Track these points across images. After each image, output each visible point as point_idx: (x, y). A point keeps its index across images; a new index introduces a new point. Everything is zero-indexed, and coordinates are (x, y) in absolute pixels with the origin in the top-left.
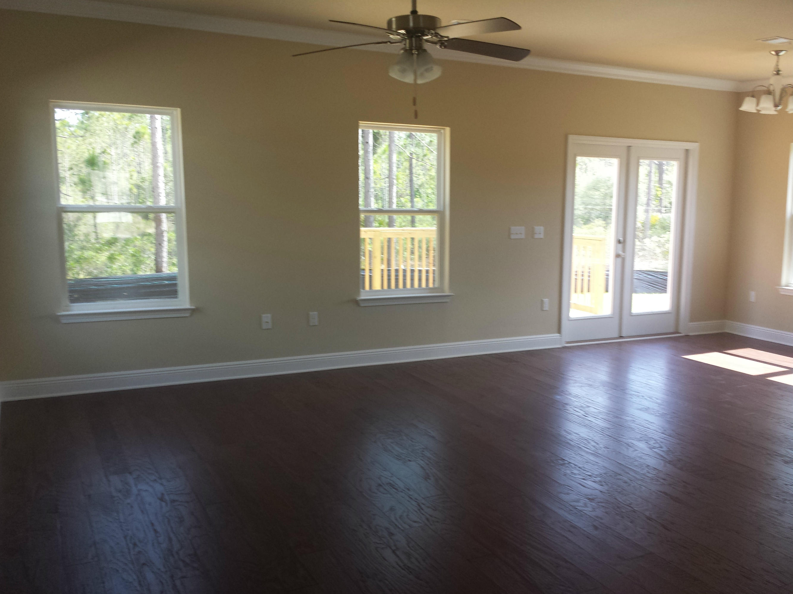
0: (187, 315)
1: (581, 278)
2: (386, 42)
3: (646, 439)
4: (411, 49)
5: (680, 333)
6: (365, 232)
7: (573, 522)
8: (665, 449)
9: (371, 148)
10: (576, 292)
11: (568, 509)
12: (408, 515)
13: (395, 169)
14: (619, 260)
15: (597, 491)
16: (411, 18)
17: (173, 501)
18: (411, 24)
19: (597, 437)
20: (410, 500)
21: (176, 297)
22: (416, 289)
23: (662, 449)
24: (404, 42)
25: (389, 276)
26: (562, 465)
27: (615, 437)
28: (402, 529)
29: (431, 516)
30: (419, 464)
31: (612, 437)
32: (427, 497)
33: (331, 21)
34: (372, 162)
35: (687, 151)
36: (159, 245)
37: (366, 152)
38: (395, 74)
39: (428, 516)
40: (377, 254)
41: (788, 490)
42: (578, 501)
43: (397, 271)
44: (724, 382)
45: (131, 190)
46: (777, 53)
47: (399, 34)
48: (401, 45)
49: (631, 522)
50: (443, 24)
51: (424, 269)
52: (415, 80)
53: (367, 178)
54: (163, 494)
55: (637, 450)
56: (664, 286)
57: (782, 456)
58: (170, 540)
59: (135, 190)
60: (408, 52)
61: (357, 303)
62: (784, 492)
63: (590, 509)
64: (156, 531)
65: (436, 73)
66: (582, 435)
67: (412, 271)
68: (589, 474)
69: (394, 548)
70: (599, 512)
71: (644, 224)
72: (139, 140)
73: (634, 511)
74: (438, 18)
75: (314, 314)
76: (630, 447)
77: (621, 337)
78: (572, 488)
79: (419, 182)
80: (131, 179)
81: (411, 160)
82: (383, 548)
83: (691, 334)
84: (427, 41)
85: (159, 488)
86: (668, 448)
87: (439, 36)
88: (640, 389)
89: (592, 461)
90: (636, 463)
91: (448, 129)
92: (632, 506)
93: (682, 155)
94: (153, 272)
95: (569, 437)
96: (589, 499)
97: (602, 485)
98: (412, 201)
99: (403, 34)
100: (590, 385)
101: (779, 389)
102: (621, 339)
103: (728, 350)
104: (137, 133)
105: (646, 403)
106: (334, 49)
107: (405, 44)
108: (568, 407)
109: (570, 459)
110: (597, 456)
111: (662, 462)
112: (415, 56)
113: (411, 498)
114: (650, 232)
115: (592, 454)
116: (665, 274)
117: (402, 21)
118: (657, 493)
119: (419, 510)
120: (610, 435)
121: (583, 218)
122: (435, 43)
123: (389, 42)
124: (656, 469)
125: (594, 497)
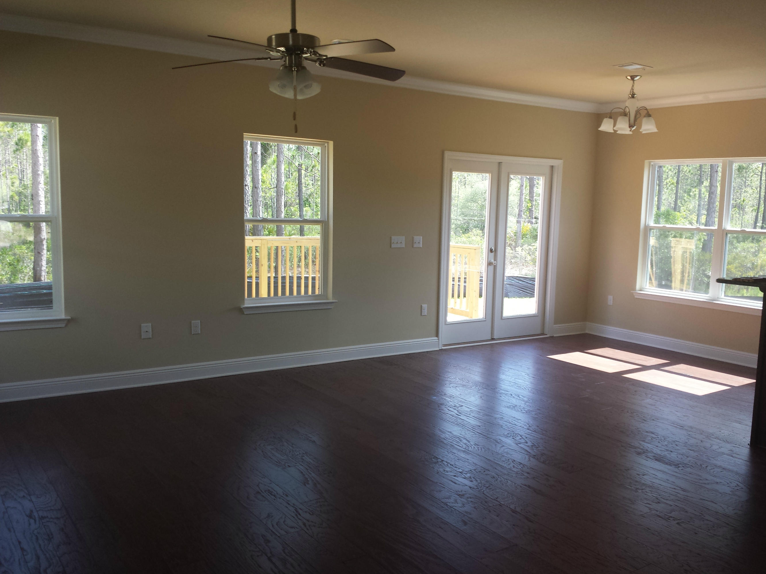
0: (63, 325)
1: (458, 283)
2: (266, 59)
3: (513, 435)
4: (290, 66)
5: (547, 335)
6: (250, 241)
7: (444, 519)
8: (529, 444)
9: (259, 159)
10: (453, 296)
11: (439, 506)
12: (284, 522)
13: (283, 179)
14: (491, 268)
15: (467, 487)
16: (290, 36)
17: (43, 518)
18: (291, 42)
19: (469, 435)
20: (288, 506)
21: (51, 308)
22: (303, 296)
23: (527, 444)
24: (284, 59)
25: (276, 283)
26: (435, 463)
27: (484, 434)
28: (279, 535)
29: (308, 521)
30: (299, 470)
31: (482, 434)
32: (305, 502)
33: (209, 36)
34: (260, 172)
35: (552, 167)
36: (38, 254)
37: (254, 162)
38: (275, 89)
39: (305, 521)
40: (264, 262)
41: (640, 479)
42: (449, 498)
43: (284, 278)
44: (584, 380)
45: (12, 197)
46: (633, 78)
47: (279, 51)
48: (281, 62)
49: (498, 516)
50: (322, 44)
51: (311, 276)
52: (295, 95)
53: (255, 187)
54: (32, 511)
55: (504, 446)
56: (532, 290)
57: (635, 448)
58: (38, 558)
59: (17, 198)
60: (288, 68)
61: (241, 310)
62: (636, 482)
63: (460, 505)
64: (22, 549)
65: (315, 90)
66: (455, 433)
67: (299, 278)
68: (460, 471)
69: (269, 555)
70: (468, 508)
71: (516, 234)
72: (22, 148)
73: (500, 505)
74: (317, 37)
75: (196, 323)
76: (498, 443)
77: (493, 339)
78: (444, 485)
79: (309, 192)
80: (12, 186)
81: (299, 171)
82: (258, 556)
83: (555, 335)
84: (306, 58)
85: (28, 505)
86: (533, 443)
87: (318, 55)
88: (509, 387)
89: (462, 458)
90: (503, 459)
91: (331, 143)
92: (498, 500)
93: (547, 171)
94: (31, 281)
95: (443, 436)
96: (459, 495)
97: (472, 481)
98: (301, 210)
99: (283, 52)
100: (463, 386)
101: (633, 385)
102: (493, 341)
103: (589, 350)
104: (20, 140)
105: (514, 401)
106: (219, 62)
107: (284, 61)
108: (443, 407)
109: (443, 457)
110: (468, 454)
111: (527, 457)
112: (295, 73)
113: (289, 504)
114: (521, 241)
115: (464, 452)
116: (533, 279)
117: (282, 39)
118: (521, 487)
119: (296, 515)
120: (480, 432)
121: (462, 228)
122: (315, 61)
123: (270, 58)
124: (521, 463)
125: (464, 493)
